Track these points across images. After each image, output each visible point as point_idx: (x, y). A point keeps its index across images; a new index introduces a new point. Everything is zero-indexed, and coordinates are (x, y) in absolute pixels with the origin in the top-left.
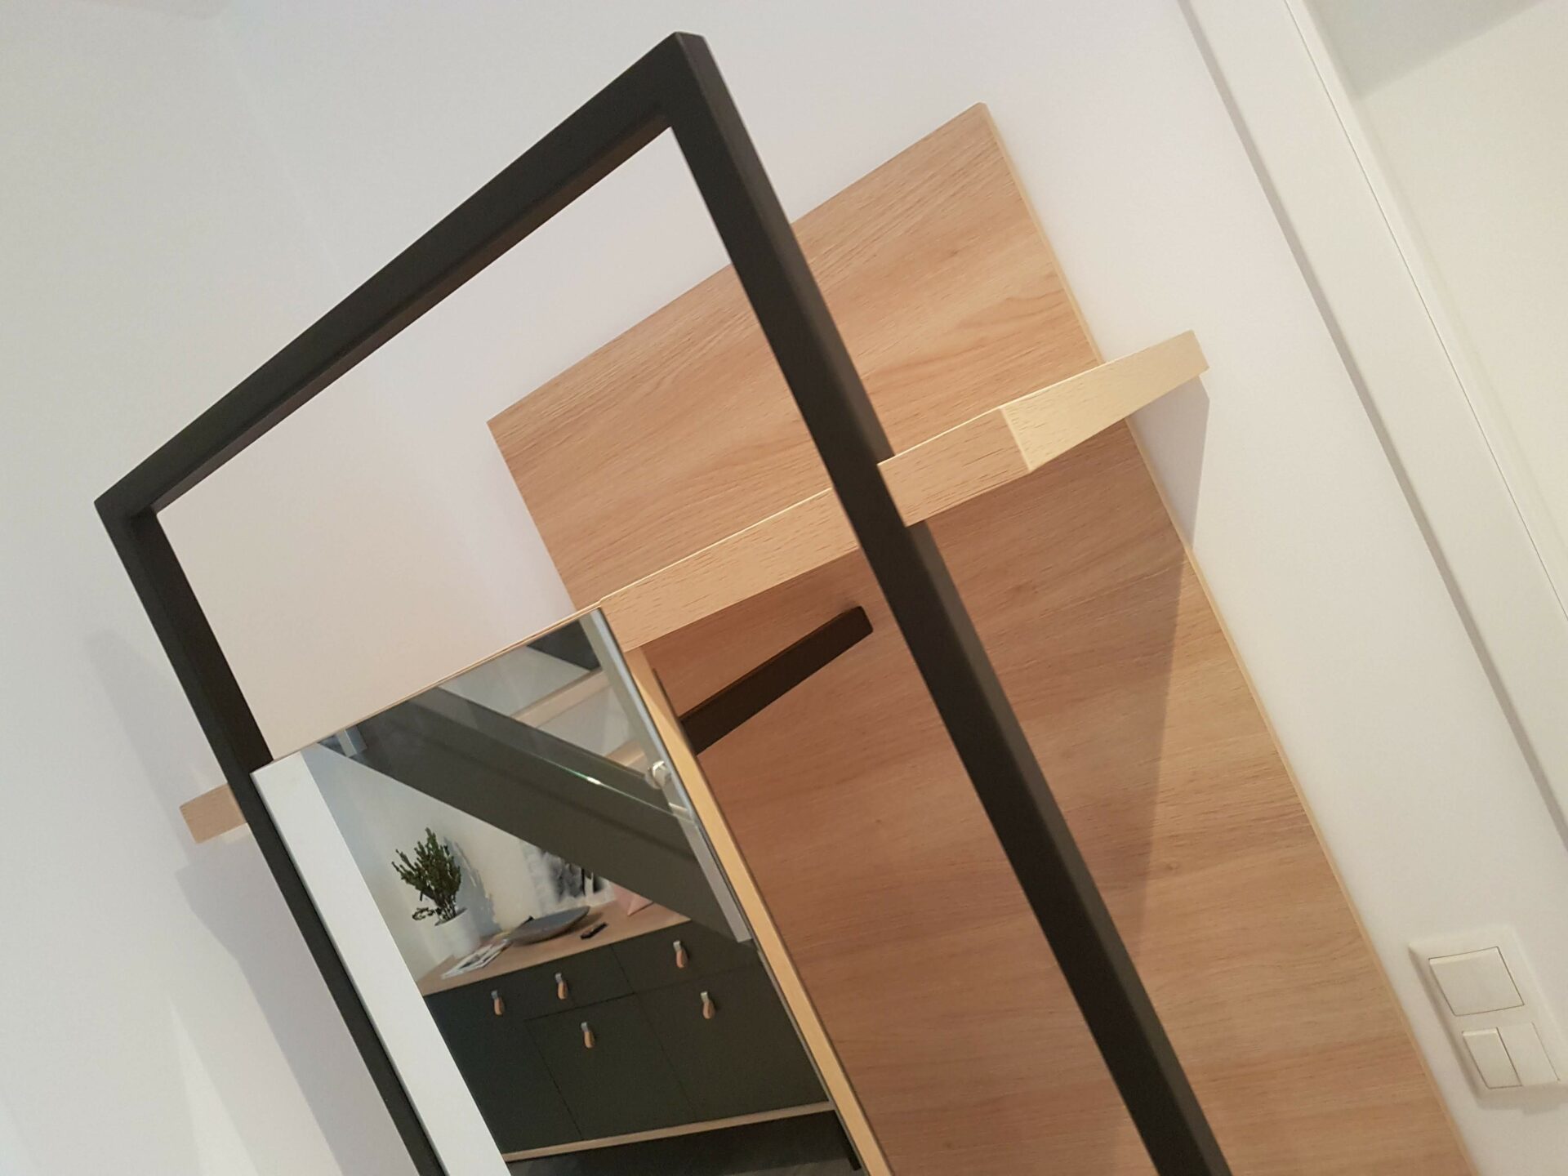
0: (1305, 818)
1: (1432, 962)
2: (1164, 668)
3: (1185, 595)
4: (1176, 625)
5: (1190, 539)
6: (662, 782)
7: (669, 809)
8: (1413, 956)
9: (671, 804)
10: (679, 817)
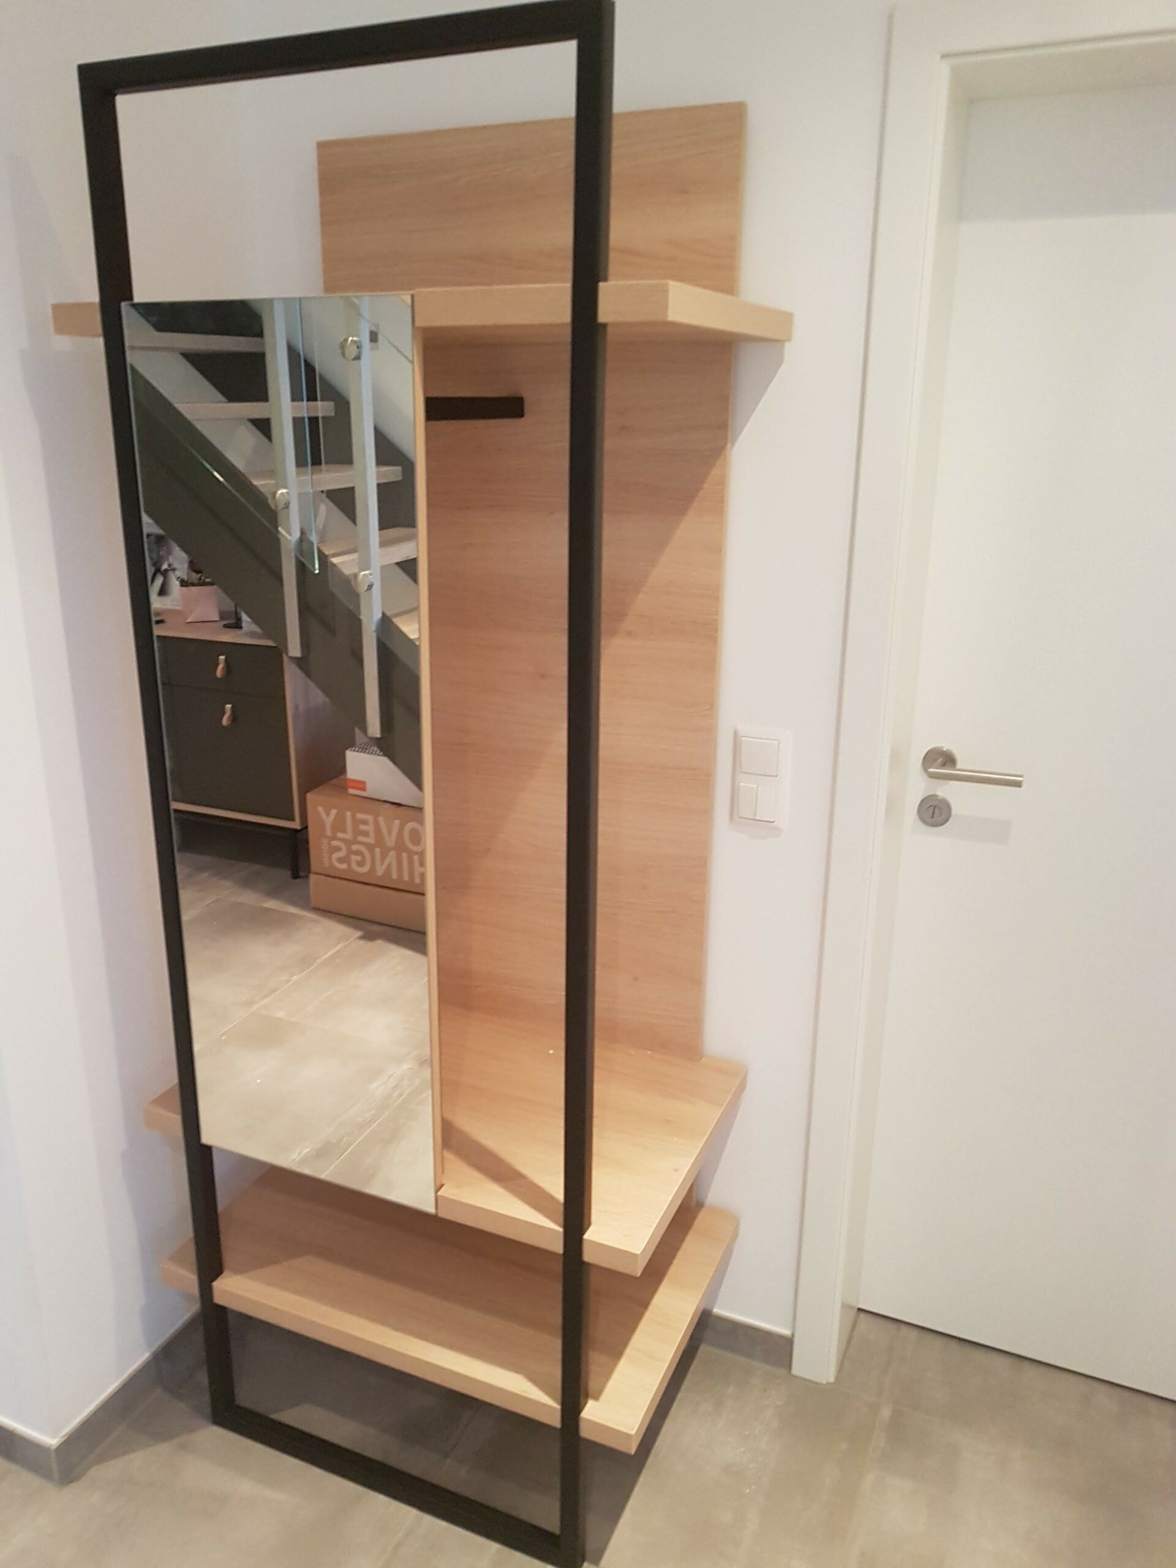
0: (716, 630)
1: (743, 738)
2: (682, 512)
3: (715, 472)
4: (700, 489)
5: (733, 444)
6: (281, 506)
7: (278, 531)
8: (736, 733)
9: (280, 529)
10: (282, 539)
